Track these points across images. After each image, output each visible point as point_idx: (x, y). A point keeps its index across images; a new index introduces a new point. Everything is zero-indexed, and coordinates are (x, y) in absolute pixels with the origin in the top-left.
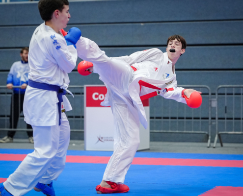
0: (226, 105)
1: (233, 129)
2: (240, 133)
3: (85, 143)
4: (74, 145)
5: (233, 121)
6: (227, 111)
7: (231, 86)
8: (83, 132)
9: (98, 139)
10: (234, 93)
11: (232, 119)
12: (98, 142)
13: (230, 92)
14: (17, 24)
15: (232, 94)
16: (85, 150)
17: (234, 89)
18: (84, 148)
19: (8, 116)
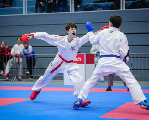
0: (131, 63)
1: (135, 74)
2: (138, 76)
3: (64, 81)
4: (58, 82)
5: (135, 70)
6: (132, 65)
7: (134, 53)
8: (63, 76)
9: (70, 80)
10: (135, 57)
11: (134, 69)
12: (70, 81)
13: (133, 56)
14: (31, 24)
15: (134, 57)
16: (64, 85)
17: (135, 55)
18: (63, 84)
19: (27, 69)
